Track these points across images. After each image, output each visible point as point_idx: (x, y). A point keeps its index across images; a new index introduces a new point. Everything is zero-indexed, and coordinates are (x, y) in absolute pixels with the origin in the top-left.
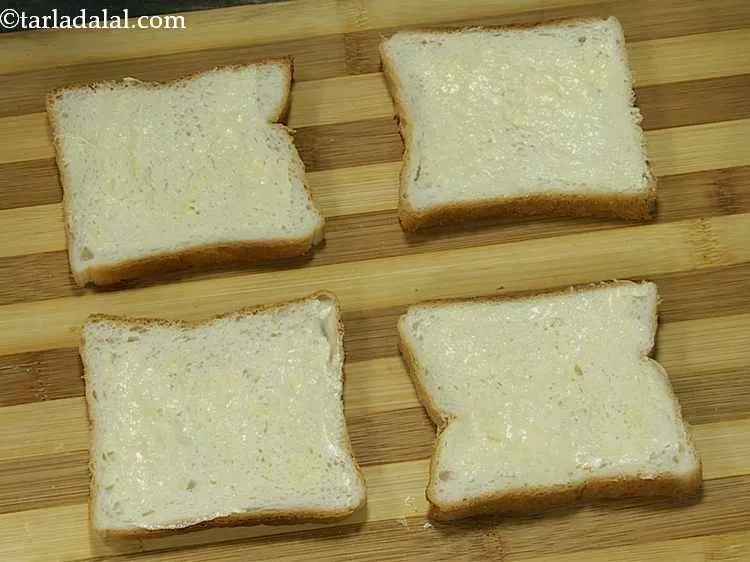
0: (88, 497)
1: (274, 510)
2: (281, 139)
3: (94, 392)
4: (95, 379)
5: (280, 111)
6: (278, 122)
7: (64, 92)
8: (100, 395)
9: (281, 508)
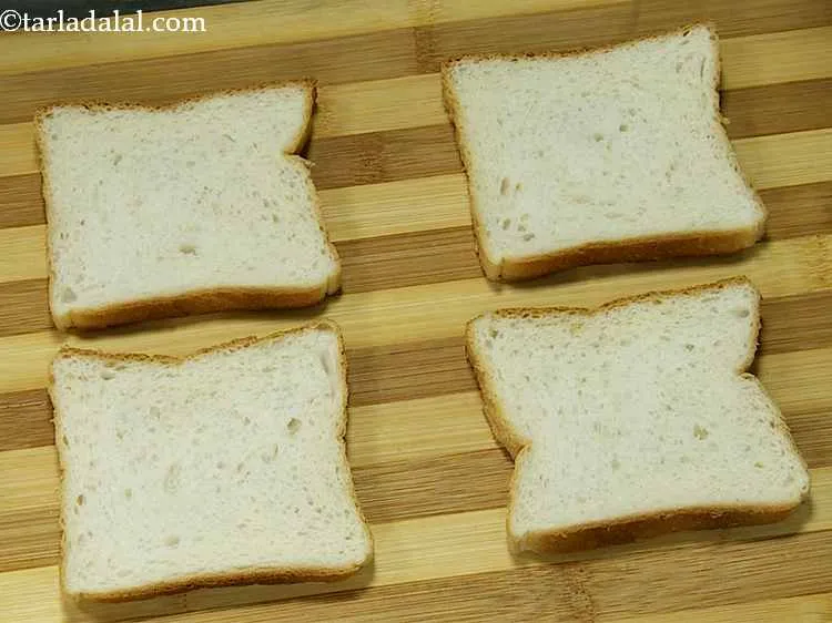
0: (59, 558)
1: (269, 567)
2: (298, 172)
3: (65, 438)
4: (66, 423)
5: (297, 141)
6: (295, 154)
7: (56, 111)
8: (71, 441)
9: (276, 565)
